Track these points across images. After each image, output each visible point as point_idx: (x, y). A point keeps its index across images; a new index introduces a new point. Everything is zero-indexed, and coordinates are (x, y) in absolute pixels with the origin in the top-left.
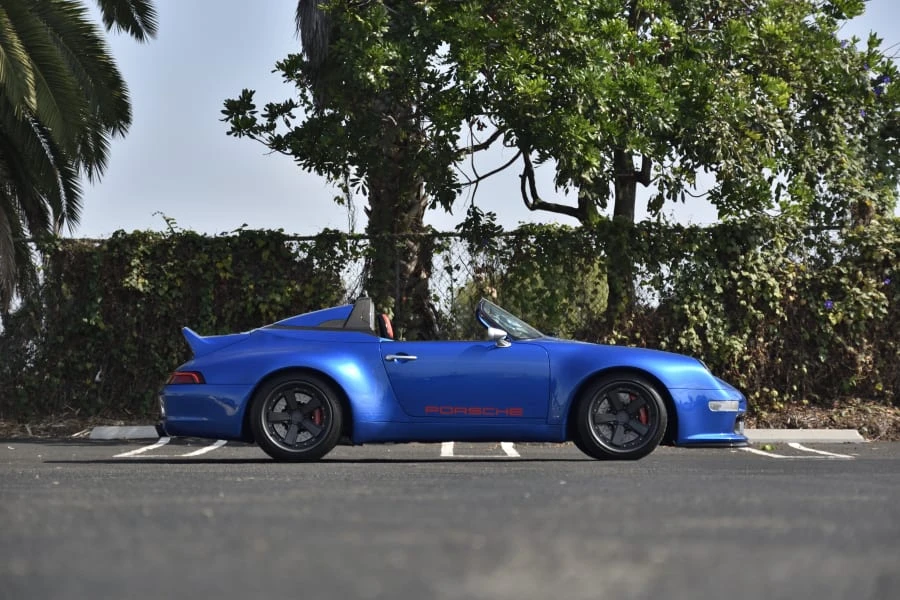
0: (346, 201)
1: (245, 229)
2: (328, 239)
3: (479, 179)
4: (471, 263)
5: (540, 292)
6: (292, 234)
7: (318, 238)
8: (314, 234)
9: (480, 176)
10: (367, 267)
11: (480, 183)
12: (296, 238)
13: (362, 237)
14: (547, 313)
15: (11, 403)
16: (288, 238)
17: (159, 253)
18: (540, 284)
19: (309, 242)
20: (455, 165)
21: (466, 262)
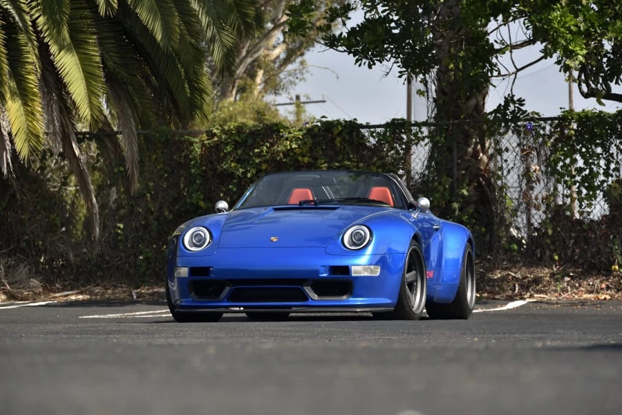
0: (426, 94)
1: (324, 120)
2: (397, 127)
3: (518, 70)
4: (519, 145)
5: (580, 170)
6: (364, 124)
7: (387, 126)
8: (383, 123)
9: (519, 67)
10: (432, 151)
11: (519, 74)
12: (368, 126)
13: (425, 124)
14: (586, 188)
15: (131, 271)
16: (362, 126)
17: (250, 141)
18: (580, 163)
19: (378, 130)
20: (497, 57)
21: (515, 145)
